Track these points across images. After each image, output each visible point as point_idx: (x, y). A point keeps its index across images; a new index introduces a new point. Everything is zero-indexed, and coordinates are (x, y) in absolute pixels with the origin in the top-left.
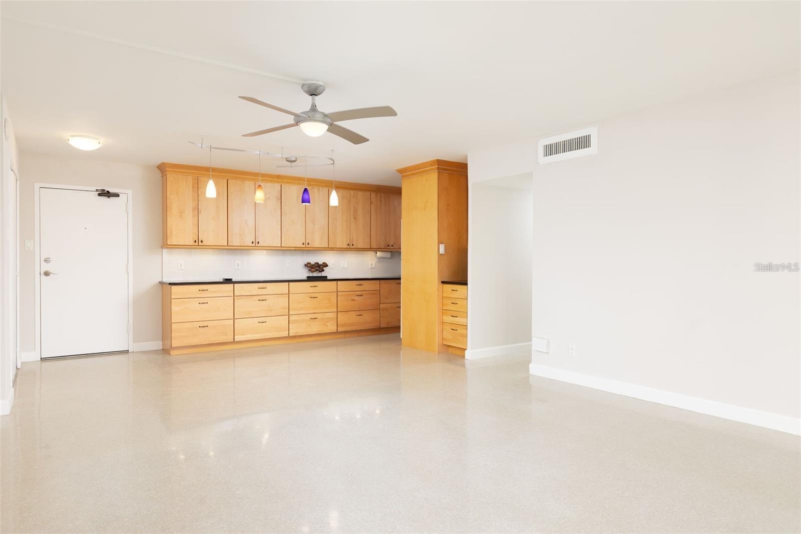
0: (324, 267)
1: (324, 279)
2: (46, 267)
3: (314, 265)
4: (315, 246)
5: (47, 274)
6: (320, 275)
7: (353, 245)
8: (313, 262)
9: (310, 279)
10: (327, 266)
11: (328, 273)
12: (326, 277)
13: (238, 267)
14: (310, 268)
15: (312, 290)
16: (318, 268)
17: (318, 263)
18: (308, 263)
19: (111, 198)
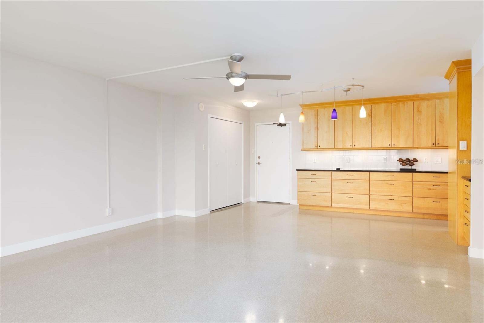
0: (414, 162)
1: (414, 171)
2: (259, 161)
3: (405, 160)
4: (401, 146)
5: (259, 164)
6: (410, 167)
7: (438, 144)
8: (404, 158)
9: (402, 171)
10: (417, 161)
11: (417, 167)
12: (415, 169)
13: (348, 161)
14: (401, 163)
15: (390, 178)
16: (409, 163)
17: (408, 159)
18: (399, 159)
19: (283, 126)
